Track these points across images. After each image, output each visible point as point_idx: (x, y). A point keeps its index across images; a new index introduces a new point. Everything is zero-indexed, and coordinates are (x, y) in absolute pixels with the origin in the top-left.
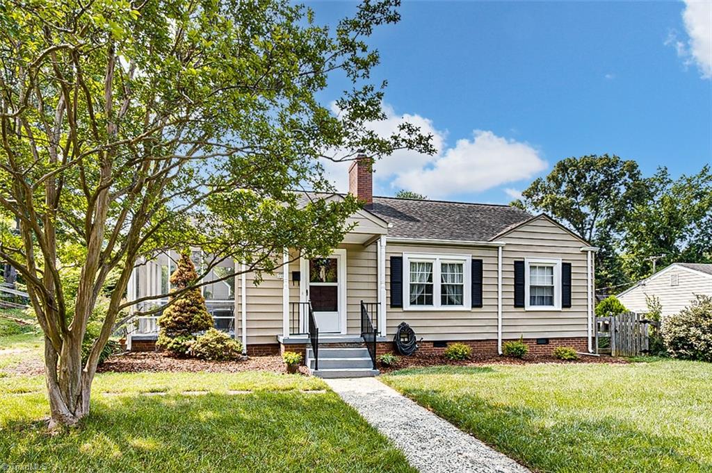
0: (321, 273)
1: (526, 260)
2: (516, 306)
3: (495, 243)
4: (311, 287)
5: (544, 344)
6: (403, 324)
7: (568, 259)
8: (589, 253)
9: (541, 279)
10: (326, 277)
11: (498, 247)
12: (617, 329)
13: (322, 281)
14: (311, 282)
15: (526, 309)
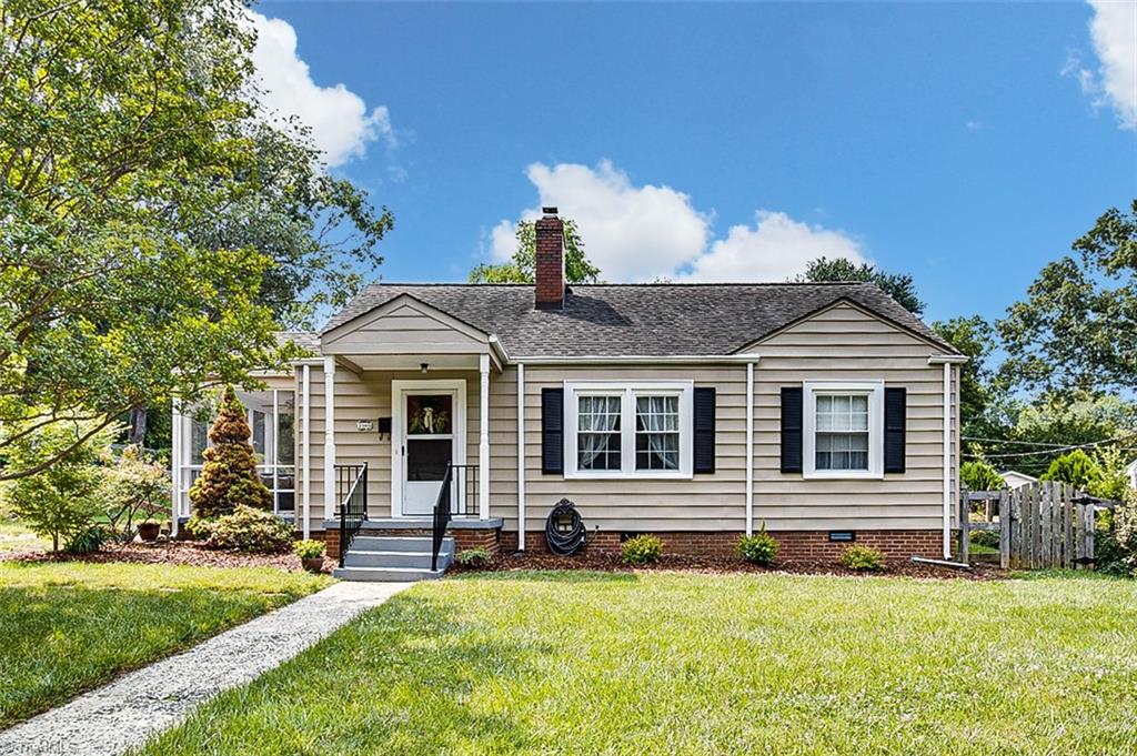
0: (426, 418)
1: (805, 385)
2: (784, 471)
3: (741, 356)
4: (409, 441)
5: (845, 541)
6: (564, 501)
7: (897, 380)
8: (947, 366)
9: (840, 421)
10: (434, 426)
11: (746, 365)
12: (1018, 515)
13: (427, 431)
14: (409, 433)
15: (806, 475)
